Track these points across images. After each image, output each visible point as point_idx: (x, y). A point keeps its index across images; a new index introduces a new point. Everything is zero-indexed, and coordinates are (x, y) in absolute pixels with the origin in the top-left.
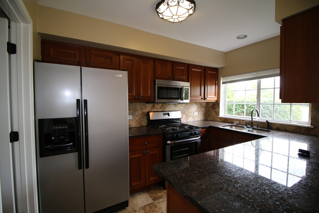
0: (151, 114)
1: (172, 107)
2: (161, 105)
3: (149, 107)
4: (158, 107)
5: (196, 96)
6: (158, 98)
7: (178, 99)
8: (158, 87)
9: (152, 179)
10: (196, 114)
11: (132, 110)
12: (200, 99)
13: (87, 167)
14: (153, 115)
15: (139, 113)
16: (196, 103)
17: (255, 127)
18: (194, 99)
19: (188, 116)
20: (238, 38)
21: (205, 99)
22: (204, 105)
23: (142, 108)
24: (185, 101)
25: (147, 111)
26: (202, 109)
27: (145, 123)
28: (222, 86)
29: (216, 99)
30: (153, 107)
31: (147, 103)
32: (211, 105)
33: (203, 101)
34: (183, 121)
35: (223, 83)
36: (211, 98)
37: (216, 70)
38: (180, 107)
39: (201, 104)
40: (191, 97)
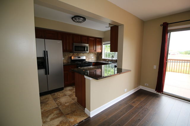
0: (72, 57)
1: (82, 54)
2: (77, 53)
3: (71, 54)
4: (75, 54)
5: (92, 50)
6: (75, 50)
7: (84, 51)
8: (75, 46)
9: (73, 81)
10: (93, 57)
11: (64, 56)
12: (93, 51)
13: (48, 74)
14: (73, 58)
15: (67, 57)
16: (93, 53)
17: (113, 62)
18: (90, 51)
19: (89, 59)
20: (106, 27)
21: (96, 51)
22: (96, 54)
23: (68, 55)
24: (86, 52)
25: (70, 56)
26: (96, 56)
27: (70, 61)
28: (103, 46)
29: (101, 51)
30: (73, 54)
31: (70, 53)
32: (99, 54)
33: (95, 52)
34: (87, 60)
35: (104, 44)
36: (99, 50)
37: (101, 39)
38: (85, 54)
39: (95, 53)
40: (89, 50)
